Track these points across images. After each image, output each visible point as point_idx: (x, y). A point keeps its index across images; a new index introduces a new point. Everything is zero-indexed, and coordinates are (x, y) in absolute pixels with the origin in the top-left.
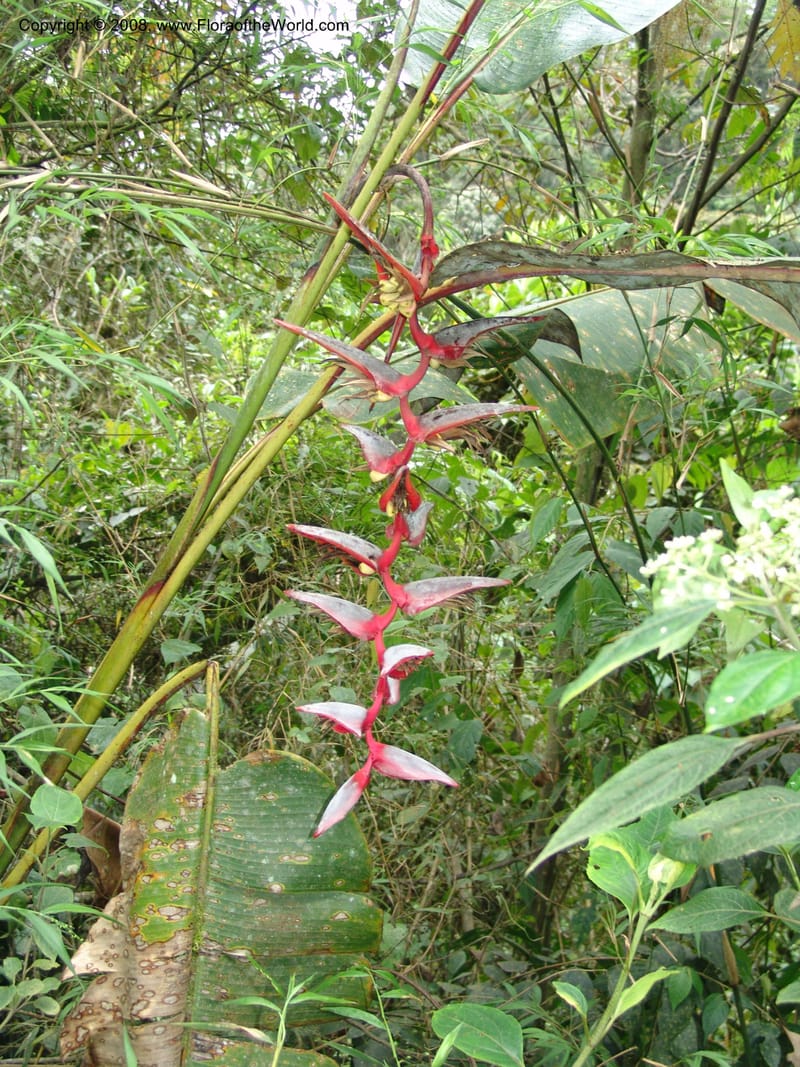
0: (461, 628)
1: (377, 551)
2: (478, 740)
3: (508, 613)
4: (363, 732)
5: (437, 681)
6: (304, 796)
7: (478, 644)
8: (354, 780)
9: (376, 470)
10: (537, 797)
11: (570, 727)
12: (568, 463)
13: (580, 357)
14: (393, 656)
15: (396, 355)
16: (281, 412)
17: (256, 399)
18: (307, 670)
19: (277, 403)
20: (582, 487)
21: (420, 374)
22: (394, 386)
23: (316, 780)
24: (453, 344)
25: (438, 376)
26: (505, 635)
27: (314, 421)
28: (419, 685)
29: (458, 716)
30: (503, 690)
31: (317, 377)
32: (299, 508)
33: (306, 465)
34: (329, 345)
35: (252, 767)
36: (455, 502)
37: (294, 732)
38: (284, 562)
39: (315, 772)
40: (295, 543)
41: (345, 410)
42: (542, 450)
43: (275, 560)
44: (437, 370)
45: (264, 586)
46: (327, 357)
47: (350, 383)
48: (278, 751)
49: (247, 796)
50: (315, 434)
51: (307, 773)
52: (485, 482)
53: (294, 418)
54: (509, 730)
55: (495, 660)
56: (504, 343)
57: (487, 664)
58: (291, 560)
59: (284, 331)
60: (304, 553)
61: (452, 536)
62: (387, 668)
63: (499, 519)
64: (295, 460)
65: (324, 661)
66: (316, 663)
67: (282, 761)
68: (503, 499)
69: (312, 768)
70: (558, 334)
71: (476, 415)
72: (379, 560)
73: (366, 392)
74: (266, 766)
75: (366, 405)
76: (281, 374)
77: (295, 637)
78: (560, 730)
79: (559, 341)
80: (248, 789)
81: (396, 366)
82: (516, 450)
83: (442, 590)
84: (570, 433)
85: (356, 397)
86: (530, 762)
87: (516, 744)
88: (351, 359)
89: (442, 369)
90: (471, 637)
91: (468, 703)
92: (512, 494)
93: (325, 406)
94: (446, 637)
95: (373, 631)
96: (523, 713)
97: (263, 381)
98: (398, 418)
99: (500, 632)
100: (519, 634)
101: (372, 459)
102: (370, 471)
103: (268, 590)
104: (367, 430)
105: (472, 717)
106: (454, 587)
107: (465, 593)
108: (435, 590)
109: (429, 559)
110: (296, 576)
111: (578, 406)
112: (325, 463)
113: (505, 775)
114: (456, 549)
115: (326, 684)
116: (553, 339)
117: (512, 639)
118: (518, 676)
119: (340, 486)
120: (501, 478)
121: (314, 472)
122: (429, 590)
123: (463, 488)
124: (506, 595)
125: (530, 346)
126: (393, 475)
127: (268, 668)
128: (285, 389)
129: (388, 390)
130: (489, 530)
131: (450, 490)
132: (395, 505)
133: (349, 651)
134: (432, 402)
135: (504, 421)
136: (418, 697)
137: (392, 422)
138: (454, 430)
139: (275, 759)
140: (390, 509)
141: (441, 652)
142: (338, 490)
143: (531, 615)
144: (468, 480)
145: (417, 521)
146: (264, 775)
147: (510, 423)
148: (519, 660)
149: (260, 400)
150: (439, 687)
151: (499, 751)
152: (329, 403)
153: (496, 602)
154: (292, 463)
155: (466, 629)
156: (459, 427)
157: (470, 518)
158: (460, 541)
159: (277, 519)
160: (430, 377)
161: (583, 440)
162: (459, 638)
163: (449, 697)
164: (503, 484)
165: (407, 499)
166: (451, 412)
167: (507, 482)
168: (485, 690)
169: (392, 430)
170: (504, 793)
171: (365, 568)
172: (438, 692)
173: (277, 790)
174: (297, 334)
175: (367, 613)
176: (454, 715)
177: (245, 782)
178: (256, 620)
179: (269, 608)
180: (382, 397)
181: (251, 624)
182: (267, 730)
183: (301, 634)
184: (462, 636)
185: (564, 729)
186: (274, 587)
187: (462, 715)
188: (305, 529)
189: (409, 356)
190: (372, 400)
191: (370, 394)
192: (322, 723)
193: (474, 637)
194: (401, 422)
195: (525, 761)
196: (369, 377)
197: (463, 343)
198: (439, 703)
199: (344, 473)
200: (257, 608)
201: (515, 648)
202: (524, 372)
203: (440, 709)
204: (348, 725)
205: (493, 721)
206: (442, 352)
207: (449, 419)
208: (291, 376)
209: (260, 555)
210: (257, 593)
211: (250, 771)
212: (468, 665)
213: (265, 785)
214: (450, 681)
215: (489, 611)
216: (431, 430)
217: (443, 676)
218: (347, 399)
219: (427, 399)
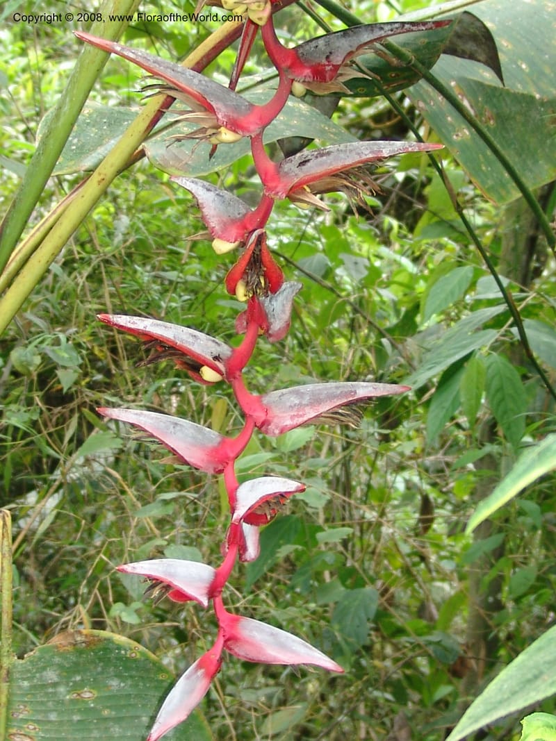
0: (346, 464)
1: (225, 350)
2: (372, 616)
3: (410, 438)
4: (209, 599)
5: (313, 537)
6: (133, 692)
7: (369, 486)
8: (200, 666)
9: (219, 237)
10: (455, 695)
11: (499, 596)
12: (488, 234)
13: (501, 79)
14: (249, 495)
15: (244, 81)
16: (88, 163)
17: (53, 145)
18: (134, 523)
19: (82, 151)
20: (509, 265)
21: (278, 105)
22: (242, 119)
23: (148, 671)
24: (324, 61)
25: (304, 107)
26: (406, 474)
27: (136, 182)
28: (288, 542)
29: (343, 583)
30: (405, 549)
31: (137, 113)
32: (117, 301)
33: (125, 241)
34: (152, 66)
35: (61, 655)
36: (335, 289)
37: (118, 609)
38: (99, 377)
39: (147, 659)
40: (114, 351)
41: (176, 158)
42: (452, 215)
43: (86, 375)
44: (302, 98)
45: (72, 411)
46: (150, 82)
47: (183, 117)
48: (96, 632)
49: (55, 694)
50: (137, 200)
51: (135, 660)
52: (377, 263)
53: (108, 169)
54: (415, 604)
55: (395, 507)
56: (395, 61)
57: (382, 514)
58: (108, 373)
59: (89, 48)
60: (126, 364)
61: (331, 336)
62: (241, 511)
63: (397, 312)
64: (110, 235)
65: (156, 511)
66: (147, 515)
67: (101, 646)
68: (400, 284)
69: (142, 654)
70: (470, 46)
71: (357, 158)
72: (228, 362)
73: (203, 130)
74: (81, 652)
75: (204, 148)
76: (86, 111)
77: (116, 480)
78: (485, 600)
79: (472, 57)
80: (55, 685)
81: (246, 95)
82: (417, 216)
83: (316, 400)
84: (490, 182)
85: (190, 137)
86: (443, 643)
87: (423, 623)
88: (183, 85)
89: (308, 98)
90: (360, 477)
91: (357, 565)
92: (414, 278)
93: (148, 153)
94: (324, 476)
95: (222, 460)
96: (433, 579)
97: (62, 120)
98: (251, 174)
99: (400, 468)
100: (427, 470)
101: (214, 223)
102: (212, 240)
103: (77, 415)
104: (206, 184)
105: (363, 585)
106: (331, 397)
107: (348, 405)
108: (306, 400)
109: (299, 368)
110: (114, 395)
111: (498, 147)
112: (151, 240)
113: (410, 664)
114: (336, 353)
115: (160, 542)
116: (462, 55)
117: (416, 479)
118: (426, 529)
119: (174, 269)
120: (398, 257)
121: (137, 252)
122: (297, 402)
123: (347, 269)
124: (408, 417)
125: (430, 65)
126: (243, 244)
127: (78, 523)
128: (93, 132)
129: (234, 126)
130: (382, 328)
131: (328, 273)
132: (247, 284)
133: (192, 496)
134: (297, 143)
135: (400, 176)
136: (287, 559)
137: (243, 179)
138: (328, 180)
139: (91, 643)
140: (241, 291)
141: (317, 495)
142: (172, 275)
143: (442, 446)
144: (354, 258)
145: (279, 307)
146: (76, 664)
147: (408, 180)
148: (427, 507)
149: (56, 146)
150: (316, 543)
151: (400, 631)
152: (154, 149)
153: (395, 425)
154: (107, 239)
155: (353, 467)
156: (335, 174)
157: (355, 311)
158: (341, 342)
159: (87, 317)
160: (292, 109)
161: (508, 192)
162: (343, 479)
163: (330, 558)
164: (399, 265)
165: (265, 276)
166: (322, 155)
167: (406, 262)
168: (379, 549)
169: (243, 190)
170: (409, 691)
171: (208, 374)
172: (315, 550)
173: (96, 684)
174: (108, 52)
175: (212, 436)
176: (338, 583)
177: (51, 675)
178: (62, 457)
179: (78, 441)
180: (227, 135)
181: (54, 464)
182: (80, 607)
183: (124, 477)
184: (348, 475)
185: (491, 599)
186: (86, 411)
187: (349, 582)
188: (123, 320)
189: (262, 82)
190: (214, 140)
191: (210, 132)
192: (153, 587)
193: (364, 477)
194: (256, 180)
195: (438, 643)
196: (209, 109)
197: (337, 59)
198: (316, 566)
199: (178, 253)
200: (62, 440)
201: (420, 491)
202: (424, 101)
203: (318, 576)
204: (189, 591)
205: (392, 590)
206: (307, 72)
207: (321, 164)
208: (101, 113)
209: (65, 368)
210: (63, 420)
211: (57, 660)
212: (356, 514)
213: (78, 678)
214: (332, 536)
215: (386, 439)
216: (296, 180)
217: (320, 529)
218: (179, 140)
219: (290, 139)
